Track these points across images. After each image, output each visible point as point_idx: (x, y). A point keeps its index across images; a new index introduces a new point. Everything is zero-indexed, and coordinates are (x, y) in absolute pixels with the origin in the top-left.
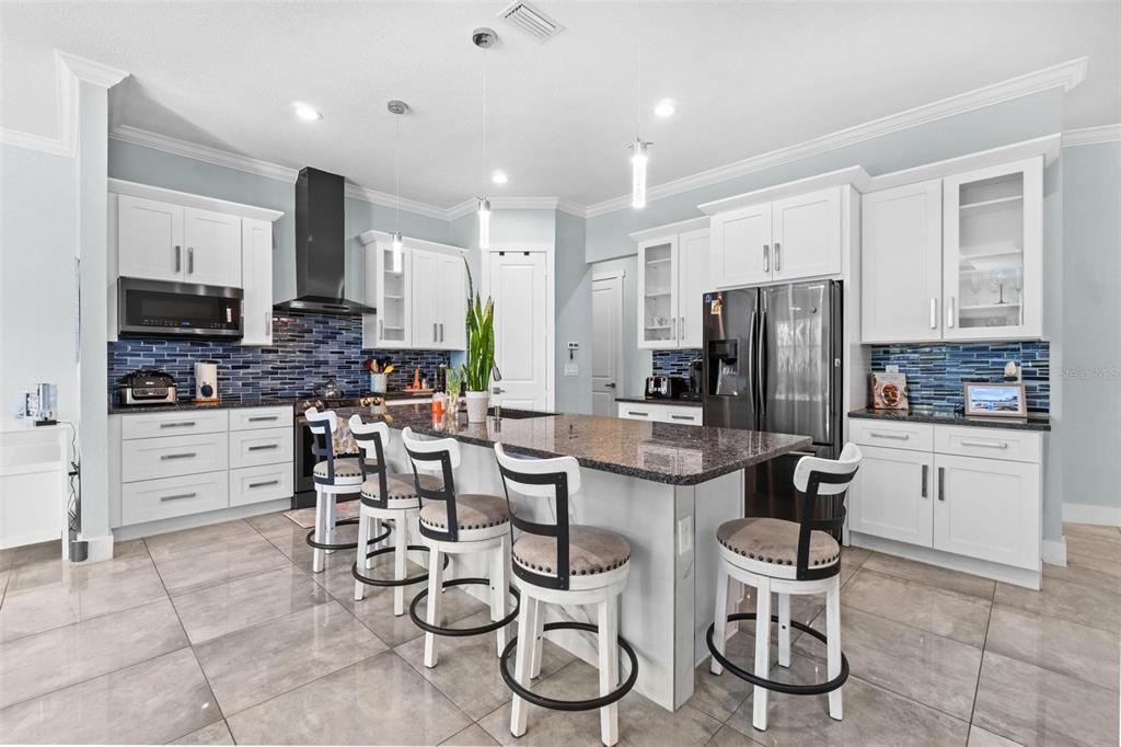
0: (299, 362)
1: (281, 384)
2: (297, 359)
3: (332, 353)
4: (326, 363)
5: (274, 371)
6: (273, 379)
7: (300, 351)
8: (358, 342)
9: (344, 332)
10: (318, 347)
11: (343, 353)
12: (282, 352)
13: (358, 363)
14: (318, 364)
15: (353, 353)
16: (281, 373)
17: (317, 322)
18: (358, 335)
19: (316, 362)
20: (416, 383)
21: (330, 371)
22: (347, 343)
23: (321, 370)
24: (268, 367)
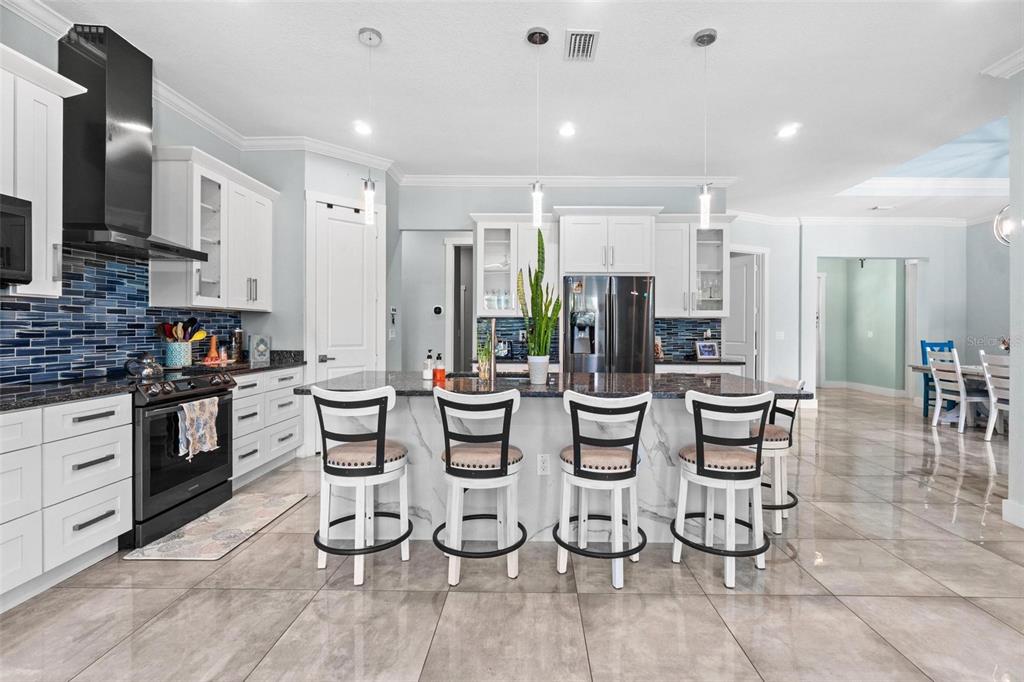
0: (62, 325)
1: (34, 361)
2: (60, 321)
3: (110, 311)
4: (101, 326)
5: (23, 340)
6: (20, 353)
7: (64, 308)
8: (142, 296)
9: (125, 281)
10: (91, 303)
11: (124, 312)
12: (35, 308)
13: (142, 326)
14: (91, 328)
15: (137, 312)
16: (34, 344)
17: (87, 263)
18: (143, 288)
19: (88, 326)
20: (213, 353)
21: (107, 340)
22: (130, 297)
23: (95, 338)
24: (13, 334)
